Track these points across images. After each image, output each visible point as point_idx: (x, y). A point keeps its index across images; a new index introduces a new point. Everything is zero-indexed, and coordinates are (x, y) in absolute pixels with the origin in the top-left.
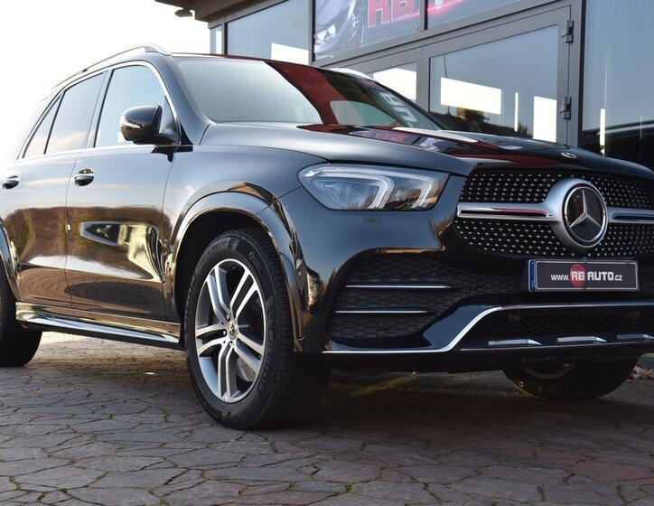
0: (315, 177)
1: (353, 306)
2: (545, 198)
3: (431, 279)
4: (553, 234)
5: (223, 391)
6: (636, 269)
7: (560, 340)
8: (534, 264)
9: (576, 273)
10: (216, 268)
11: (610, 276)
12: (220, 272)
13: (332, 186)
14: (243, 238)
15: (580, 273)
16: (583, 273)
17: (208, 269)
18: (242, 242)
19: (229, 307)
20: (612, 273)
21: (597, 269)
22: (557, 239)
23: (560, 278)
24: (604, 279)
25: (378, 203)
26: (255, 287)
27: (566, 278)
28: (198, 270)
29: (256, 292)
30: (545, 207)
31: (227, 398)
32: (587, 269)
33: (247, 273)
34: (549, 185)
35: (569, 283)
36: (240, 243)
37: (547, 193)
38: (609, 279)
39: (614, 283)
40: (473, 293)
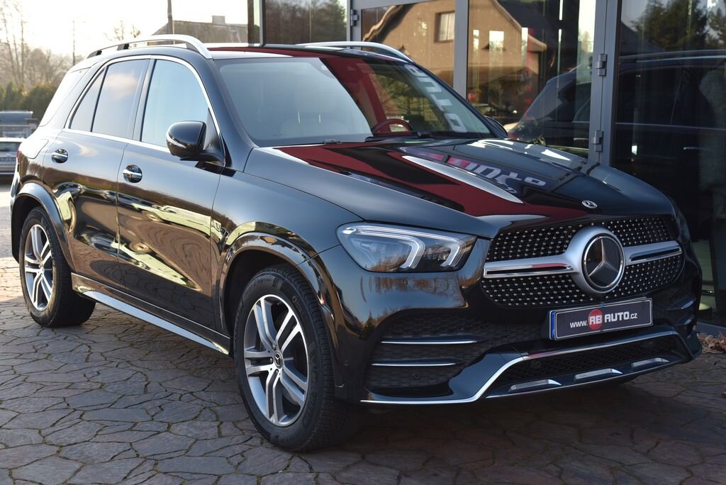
0: (353, 235)
1: (389, 360)
2: (566, 249)
3: (459, 334)
4: (573, 282)
5: (271, 413)
6: (651, 305)
7: (578, 377)
8: (554, 314)
9: (594, 317)
10: (262, 299)
11: (626, 315)
12: (266, 305)
13: (367, 246)
14: (286, 279)
15: (597, 317)
16: (601, 316)
17: (254, 299)
18: (285, 284)
19: (274, 338)
20: (628, 313)
22: (577, 287)
23: (578, 324)
24: (620, 319)
25: (410, 263)
26: (298, 329)
27: (584, 323)
28: (245, 297)
29: (299, 333)
30: (565, 259)
31: (273, 420)
32: (604, 312)
33: (291, 313)
34: (570, 236)
35: (587, 328)
36: (283, 284)
37: (568, 244)
38: (625, 318)
39: (630, 322)
40: (498, 344)
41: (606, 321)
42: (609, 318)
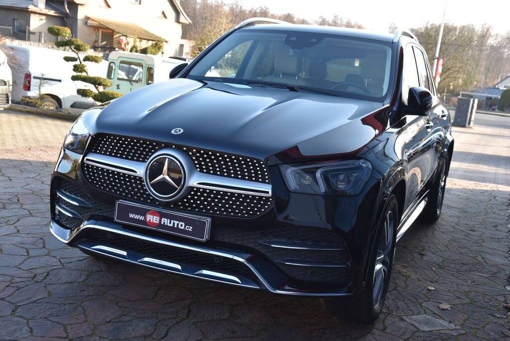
9: (152, 216)
15: (155, 217)
16: (158, 218)
21: (171, 217)
23: (137, 217)
27: (142, 218)
41: (162, 223)
42: (165, 221)
